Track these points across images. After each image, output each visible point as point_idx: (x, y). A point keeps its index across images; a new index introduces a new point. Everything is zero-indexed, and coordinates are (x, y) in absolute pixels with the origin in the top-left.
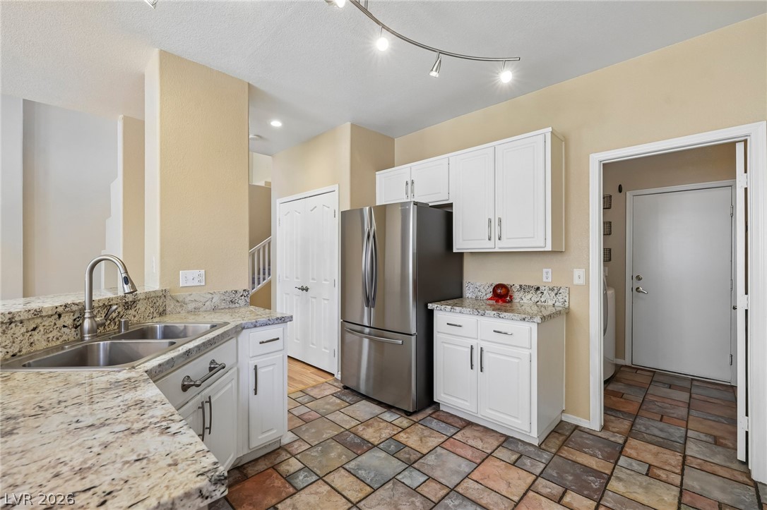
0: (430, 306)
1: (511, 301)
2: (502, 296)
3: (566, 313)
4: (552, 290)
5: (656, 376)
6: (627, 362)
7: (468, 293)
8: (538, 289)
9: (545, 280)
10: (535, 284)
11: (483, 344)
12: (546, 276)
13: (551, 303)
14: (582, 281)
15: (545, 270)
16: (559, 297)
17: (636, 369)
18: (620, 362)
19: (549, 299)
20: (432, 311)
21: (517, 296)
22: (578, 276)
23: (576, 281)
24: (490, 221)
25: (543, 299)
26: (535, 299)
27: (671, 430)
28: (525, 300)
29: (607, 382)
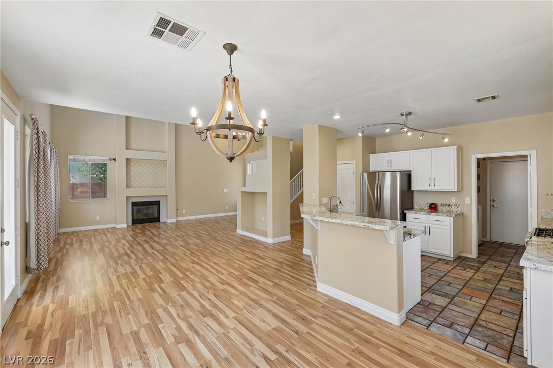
0: (405, 211)
1: (437, 210)
2: (433, 208)
3: (462, 214)
4: (456, 205)
5: (501, 245)
6: (488, 239)
7: (416, 206)
8: (450, 205)
9: (452, 202)
10: (448, 203)
11: (430, 225)
12: (453, 200)
13: (455, 211)
14: (469, 202)
15: (452, 198)
16: (459, 208)
17: (493, 242)
18: (485, 239)
19: (454, 209)
20: (406, 213)
21: (440, 208)
22: (467, 200)
23: (466, 202)
24: (430, 179)
25: (452, 209)
26: (448, 209)
27: (506, 259)
28: (444, 210)
29: (479, 246)
